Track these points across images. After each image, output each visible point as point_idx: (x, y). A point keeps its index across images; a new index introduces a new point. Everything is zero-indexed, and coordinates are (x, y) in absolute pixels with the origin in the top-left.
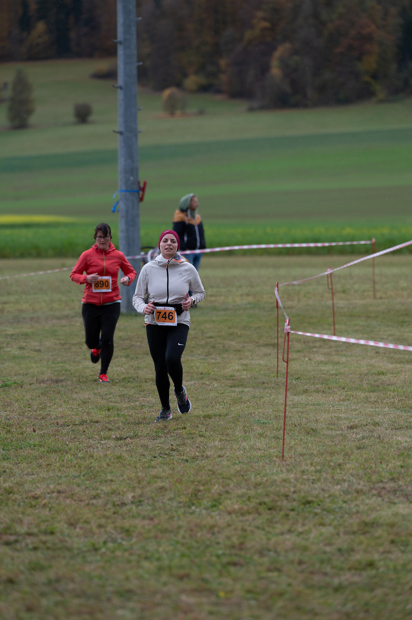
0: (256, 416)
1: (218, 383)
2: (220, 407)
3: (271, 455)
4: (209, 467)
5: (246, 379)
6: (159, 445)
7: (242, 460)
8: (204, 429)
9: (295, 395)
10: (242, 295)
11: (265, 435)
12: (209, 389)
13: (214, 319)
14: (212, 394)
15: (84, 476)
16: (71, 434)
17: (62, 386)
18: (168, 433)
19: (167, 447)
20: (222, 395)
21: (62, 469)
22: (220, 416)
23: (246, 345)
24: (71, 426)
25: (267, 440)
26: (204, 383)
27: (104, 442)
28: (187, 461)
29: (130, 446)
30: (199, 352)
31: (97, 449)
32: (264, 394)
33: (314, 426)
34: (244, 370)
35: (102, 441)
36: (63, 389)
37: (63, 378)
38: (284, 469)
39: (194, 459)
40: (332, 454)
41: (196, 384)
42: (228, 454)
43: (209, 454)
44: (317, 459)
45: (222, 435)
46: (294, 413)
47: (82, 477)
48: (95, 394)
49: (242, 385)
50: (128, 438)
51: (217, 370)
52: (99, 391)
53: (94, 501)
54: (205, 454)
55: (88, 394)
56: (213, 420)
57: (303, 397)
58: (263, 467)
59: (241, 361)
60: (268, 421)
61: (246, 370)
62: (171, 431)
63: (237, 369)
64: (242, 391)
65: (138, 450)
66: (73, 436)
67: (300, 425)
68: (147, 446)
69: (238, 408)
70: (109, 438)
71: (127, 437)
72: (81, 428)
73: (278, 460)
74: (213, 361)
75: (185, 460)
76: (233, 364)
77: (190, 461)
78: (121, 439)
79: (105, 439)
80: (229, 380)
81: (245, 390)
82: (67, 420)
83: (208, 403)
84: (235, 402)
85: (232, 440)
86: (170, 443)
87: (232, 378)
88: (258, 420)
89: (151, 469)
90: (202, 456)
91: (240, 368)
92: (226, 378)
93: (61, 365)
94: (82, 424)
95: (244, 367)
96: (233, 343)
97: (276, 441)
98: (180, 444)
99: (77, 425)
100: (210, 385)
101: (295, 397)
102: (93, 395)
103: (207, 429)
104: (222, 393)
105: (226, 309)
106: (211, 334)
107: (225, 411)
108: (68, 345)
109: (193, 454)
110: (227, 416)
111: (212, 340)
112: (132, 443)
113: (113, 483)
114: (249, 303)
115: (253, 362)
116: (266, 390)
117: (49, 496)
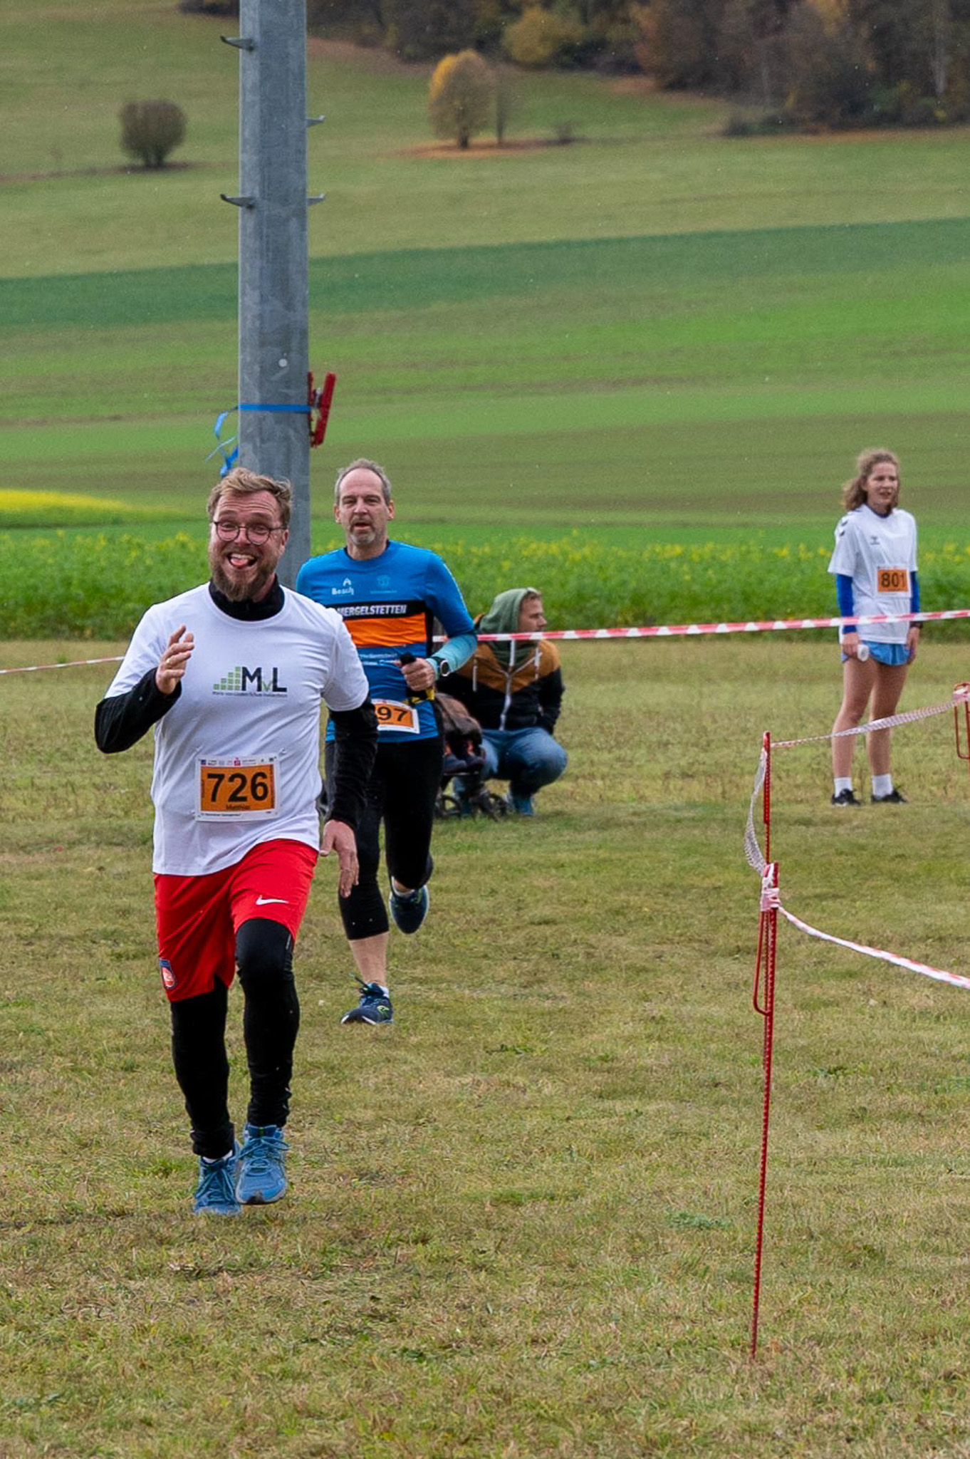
0: (677, 1200)
1: (559, 1083)
2: (554, 1169)
4: (495, 1381)
5: (656, 1071)
6: (331, 1296)
7: (611, 1354)
9: (821, 1128)
10: (667, 775)
11: (700, 1268)
12: (523, 1104)
13: (563, 856)
14: (532, 1122)
15: (51, 1403)
16: (28, 1255)
17: (14, 1086)
18: (364, 1255)
19: (356, 1306)
20: (567, 1125)
22: (552, 1198)
23: (665, 948)
24: (29, 1227)
25: (709, 1285)
26: (508, 1084)
27: (139, 1284)
28: (421, 1356)
29: (229, 1301)
30: (501, 972)
31: (113, 1311)
32: (713, 1122)
33: (875, 1237)
35: (132, 1282)
37: (15, 1059)
38: (753, 1390)
39: (445, 1348)
40: (929, 1338)
41: (478, 1083)
43: (497, 1330)
44: (873, 1357)
45: (554, 1265)
46: (810, 1193)
48: (126, 1115)
50: (225, 1274)
51: (558, 1036)
52: (139, 1105)
54: (485, 1333)
55: (99, 1117)
57: (851, 1135)
58: (681, 1381)
59: (646, 1004)
60: (718, 1218)
61: (659, 1039)
62: (376, 1250)
63: (626, 1033)
64: (637, 1111)
65: (255, 1316)
66: (31, 1264)
67: (827, 1233)
68: (288, 1302)
70: (157, 1271)
71: (220, 1270)
72: (62, 1233)
73: (737, 1357)
74: (547, 1004)
75: (413, 1352)
76: (616, 1016)
77: (430, 1355)
78: (199, 1274)
79: (143, 1272)
81: (648, 1108)
82: (15, 1208)
83: (516, 1153)
85: (586, 1285)
86: (370, 1291)
87: (606, 1065)
88: (681, 1215)
89: (289, 1384)
90: (474, 1340)
91: (640, 1029)
92: (584, 1063)
93: (14, 1010)
94: (69, 1222)
95: (652, 1028)
96: (621, 942)
97: (737, 1288)
98: (403, 1295)
99: (52, 1222)
100: (528, 1090)
101: (819, 1135)
102: (116, 1119)
103: (504, 1245)
104: (568, 1119)
105: (606, 824)
106: (547, 911)
108: (45, 943)
109: (443, 1330)
110: (576, 1198)
111: (548, 930)
112: (237, 1289)
114: (692, 805)
115: (686, 1009)
116: (723, 1109)
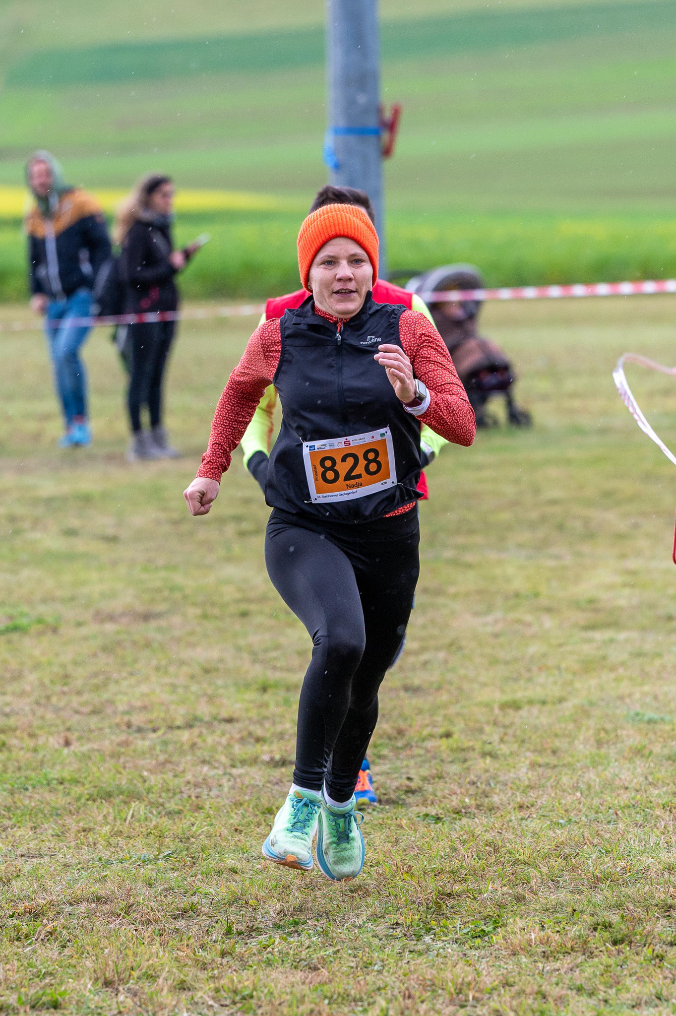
0: (634, 703)
1: (555, 619)
2: (547, 682)
3: (651, 802)
4: (490, 836)
5: (627, 610)
7: (576, 815)
8: (496, 738)
11: (646, 752)
12: (528, 636)
14: (534, 649)
15: (167, 858)
16: (160, 751)
17: (159, 629)
18: (404, 747)
19: (395, 784)
20: (559, 650)
21: (113, 841)
22: (544, 703)
24: (162, 731)
25: (651, 764)
26: (519, 620)
27: (240, 771)
28: (438, 819)
31: (219, 791)
32: (665, 646)
34: (625, 585)
35: (234, 770)
36: (159, 637)
37: (162, 610)
39: (457, 813)
42: (544, 800)
43: (496, 799)
45: (541, 751)
47: (161, 863)
49: (615, 624)
51: (559, 585)
53: (181, 923)
54: (487, 802)
55: (219, 650)
56: (524, 712)
59: (624, 561)
60: (663, 715)
61: (631, 586)
62: (413, 744)
63: (607, 582)
64: (611, 639)
66: (162, 758)
69: (593, 682)
70: (254, 761)
72: (185, 736)
74: (552, 562)
75: (432, 816)
76: (601, 570)
77: (445, 818)
79: (243, 762)
80: (582, 610)
81: (620, 636)
82: (154, 717)
84: (588, 666)
86: (406, 773)
87: (591, 606)
88: (636, 714)
90: (478, 807)
91: (618, 580)
92: (576, 605)
93: (163, 574)
94: (191, 727)
95: (627, 578)
98: (430, 775)
99: (178, 727)
100: (533, 625)
102: (232, 651)
103: (506, 738)
104: (560, 646)
106: (556, 494)
107: (557, 692)
109: (456, 800)
110: (561, 703)
111: (557, 508)
113: (237, 877)
116: (674, 636)
117: (68, 909)
